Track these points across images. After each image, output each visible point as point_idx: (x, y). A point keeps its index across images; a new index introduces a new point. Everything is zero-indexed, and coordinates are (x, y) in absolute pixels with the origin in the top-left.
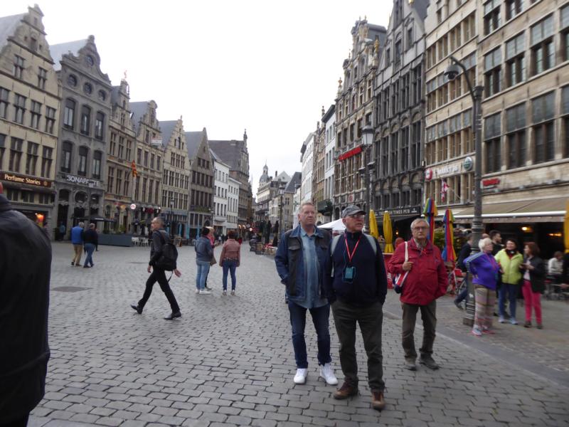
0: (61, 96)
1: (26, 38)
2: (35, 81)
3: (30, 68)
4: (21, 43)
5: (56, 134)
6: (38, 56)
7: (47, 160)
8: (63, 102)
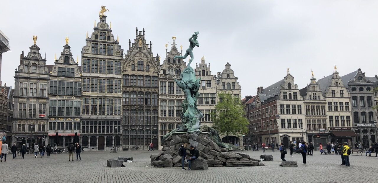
0: (350, 97)
1: (334, 83)
2: (339, 96)
3: (337, 92)
4: (333, 86)
5: (350, 110)
6: (339, 87)
7: (348, 121)
8: (351, 99)
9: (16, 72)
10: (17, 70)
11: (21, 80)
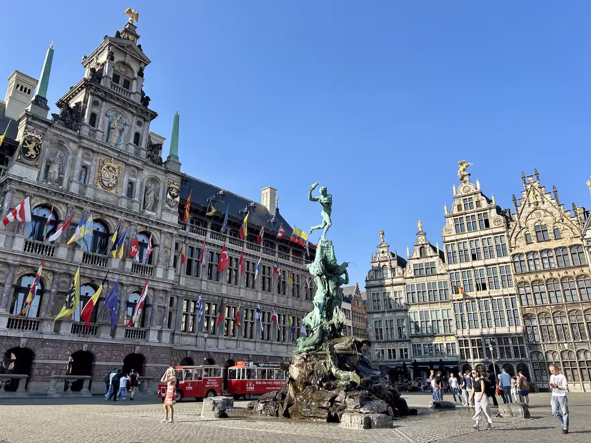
9: (367, 281)
10: (368, 279)
11: (372, 289)
